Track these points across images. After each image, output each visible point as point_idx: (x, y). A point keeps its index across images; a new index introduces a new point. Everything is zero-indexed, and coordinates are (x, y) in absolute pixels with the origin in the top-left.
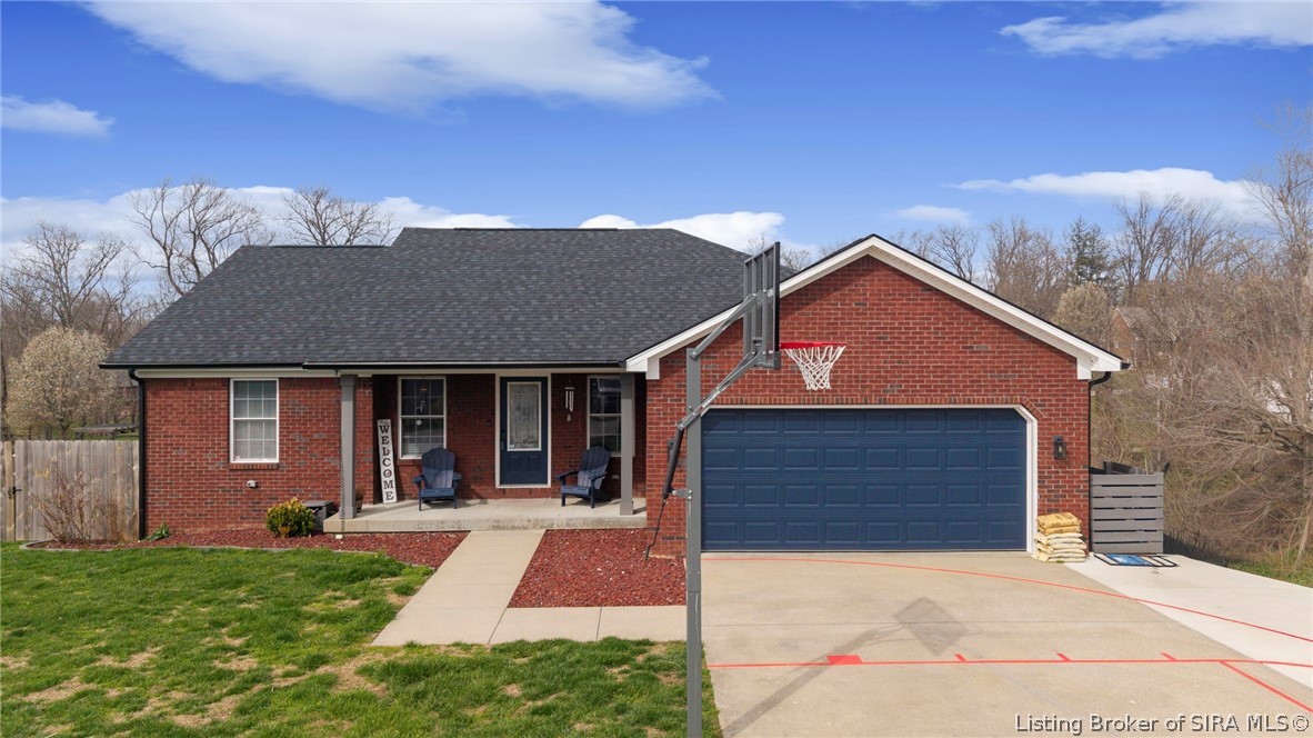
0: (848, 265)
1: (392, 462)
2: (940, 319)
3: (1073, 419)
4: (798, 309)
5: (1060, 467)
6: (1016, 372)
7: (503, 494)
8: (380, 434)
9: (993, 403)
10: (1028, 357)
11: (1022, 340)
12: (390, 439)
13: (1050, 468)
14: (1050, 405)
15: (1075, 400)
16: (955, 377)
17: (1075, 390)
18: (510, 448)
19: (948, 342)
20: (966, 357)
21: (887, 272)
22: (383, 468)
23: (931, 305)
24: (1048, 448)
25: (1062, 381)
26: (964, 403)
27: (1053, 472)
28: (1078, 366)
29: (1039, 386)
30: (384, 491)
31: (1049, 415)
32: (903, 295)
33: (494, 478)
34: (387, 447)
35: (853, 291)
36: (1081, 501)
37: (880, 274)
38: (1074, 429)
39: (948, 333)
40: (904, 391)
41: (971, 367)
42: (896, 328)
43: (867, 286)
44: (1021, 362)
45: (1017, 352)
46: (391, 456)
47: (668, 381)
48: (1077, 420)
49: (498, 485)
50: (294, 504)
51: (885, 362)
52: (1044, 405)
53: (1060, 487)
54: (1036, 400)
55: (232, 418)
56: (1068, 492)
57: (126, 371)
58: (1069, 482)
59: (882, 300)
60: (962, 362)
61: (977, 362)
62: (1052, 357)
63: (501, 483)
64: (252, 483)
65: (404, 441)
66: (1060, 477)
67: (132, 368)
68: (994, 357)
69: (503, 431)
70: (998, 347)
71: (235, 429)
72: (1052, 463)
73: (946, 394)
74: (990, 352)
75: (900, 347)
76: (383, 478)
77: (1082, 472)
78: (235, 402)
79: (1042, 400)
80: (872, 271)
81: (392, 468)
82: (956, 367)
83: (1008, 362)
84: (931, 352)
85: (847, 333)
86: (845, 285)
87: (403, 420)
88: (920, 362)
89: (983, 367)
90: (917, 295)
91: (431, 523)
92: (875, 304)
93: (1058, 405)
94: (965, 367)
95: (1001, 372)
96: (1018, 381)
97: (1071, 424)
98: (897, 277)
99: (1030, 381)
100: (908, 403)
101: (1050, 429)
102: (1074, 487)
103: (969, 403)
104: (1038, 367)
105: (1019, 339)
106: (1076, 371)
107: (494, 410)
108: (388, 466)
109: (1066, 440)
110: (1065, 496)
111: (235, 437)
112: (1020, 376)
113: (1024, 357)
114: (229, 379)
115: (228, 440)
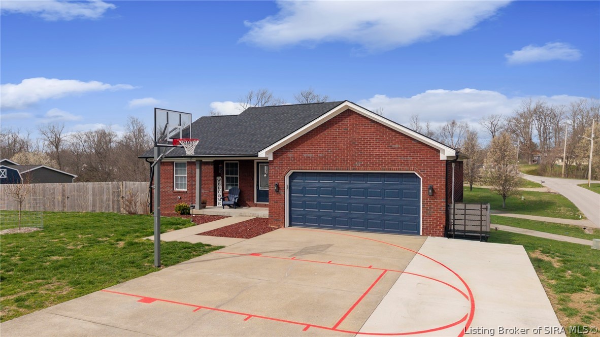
0: (341, 113)
1: (221, 192)
2: (378, 134)
3: (438, 178)
4: (322, 132)
5: (432, 199)
6: (411, 156)
7: (256, 205)
8: (217, 182)
9: (401, 170)
10: (417, 150)
11: (414, 142)
12: (221, 184)
13: (427, 199)
14: (427, 171)
15: (439, 169)
16: (384, 159)
17: (439, 165)
18: (260, 189)
19: (381, 144)
20: (389, 150)
21: (356, 116)
22: (218, 194)
23: (374, 128)
24: (426, 191)
25: (433, 160)
26: (388, 170)
27: (428, 201)
28: (441, 154)
29: (422, 163)
30: (218, 202)
31: (427, 176)
32: (363, 125)
33: (254, 199)
34: (220, 187)
35: (343, 124)
36: (442, 215)
37: (354, 116)
38: (439, 183)
39: (381, 140)
40: (363, 165)
41: (391, 155)
42: (360, 139)
43: (348, 121)
44: (414, 152)
45: (412, 148)
46: (221, 190)
47: (276, 161)
48: (440, 178)
49: (255, 202)
50: (183, 204)
51: (355, 153)
52: (424, 171)
53: (432, 208)
54: (421, 169)
55: (175, 175)
56: (436, 210)
57: (145, 159)
58: (436, 206)
59: (354, 127)
60: (387, 153)
61: (394, 152)
62: (428, 150)
63: (257, 201)
64: (179, 197)
65: (227, 185)
66: (432, 204)
67: (147, 158)
68: (402, 150)
69: (258, 182)
70: (403, 146)
71: (176, 178)
72: (428, 197)
73: (381, 166)
74: (399, 148)
75: (361, 147)
76: (218, 198)
77: (442, 202)
78: (176, 170)
79: (423, 169)
80: (351, 115)
81: (221, 194)
82: (385, 155)
83: (408, 152)
84: (375, 148)
85: (341, 141)
86: (339, 122)
87: (226, 177)
88: (370, 153)
89: (397, 155)
90: (368, 124)
91: (221, 213)
92: (352, 129)
93: (431, 171)
94: (389, 155)
95: (405, 157)
96: (412, 161)
97: (437, 180)
98: (361, 118)
99: (418, 161)
100: (364, 170)
101: (427, 182)
102: (439, 208)
103: (390, 170)
104: (422, 154)
105: (413, 142)
106: (439, 156)
107: (254, 174)
108: (219, 194)
109: (435, 187)
110: (434, 212)
111: (176, 181)
112: (413, 159)
113: (415, 150)
114: (173, 162)
115: (173, 182)
